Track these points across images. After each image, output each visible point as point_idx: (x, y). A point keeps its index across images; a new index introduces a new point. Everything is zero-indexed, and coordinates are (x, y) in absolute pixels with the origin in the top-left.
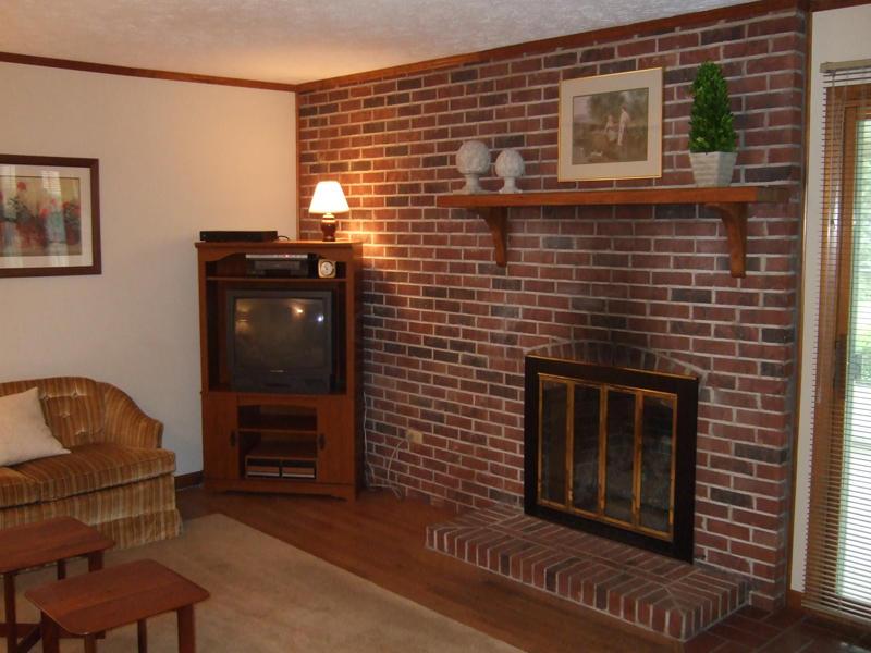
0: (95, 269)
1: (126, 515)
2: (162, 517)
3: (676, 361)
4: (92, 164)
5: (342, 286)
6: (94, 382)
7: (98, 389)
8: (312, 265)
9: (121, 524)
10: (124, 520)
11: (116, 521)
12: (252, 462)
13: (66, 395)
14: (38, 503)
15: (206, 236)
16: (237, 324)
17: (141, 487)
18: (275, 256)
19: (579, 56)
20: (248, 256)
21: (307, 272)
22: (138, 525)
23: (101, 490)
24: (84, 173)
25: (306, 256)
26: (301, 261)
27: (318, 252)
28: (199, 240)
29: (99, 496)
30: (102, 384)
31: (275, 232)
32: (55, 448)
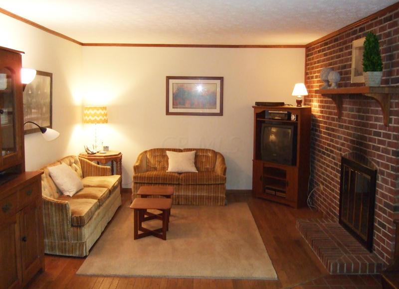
0: (221, 114)
1: (207, 195)
2: (219, 198)
3: (373, 162)
4: (221, 79)
5: (297, 123)
6: (214, 151)
7: (215, 154)
8: (289, 115)
9: (205, 197)
10: (206, 196)
11: (204, 196)
12: (268, 188)
13: (205, 154)
14: (179, 184)
15: (257, 104)
16: (271, 136)
17: (212, 186)
18: (277, 112)
19: (358, 30)
20: (270, 111)
21: (287, 118)
22: (211, 199)
23: (199, 185)
24: (218, 82)
25: (286, 112)
26: (285, 114)
27: (290, 111)
28: (254, 105)
29: (198, 186)
30: (217, 152)
31: (284, 103)
32: (194, 170)
